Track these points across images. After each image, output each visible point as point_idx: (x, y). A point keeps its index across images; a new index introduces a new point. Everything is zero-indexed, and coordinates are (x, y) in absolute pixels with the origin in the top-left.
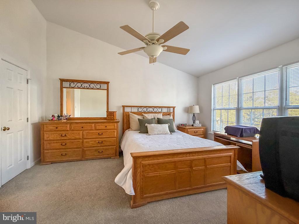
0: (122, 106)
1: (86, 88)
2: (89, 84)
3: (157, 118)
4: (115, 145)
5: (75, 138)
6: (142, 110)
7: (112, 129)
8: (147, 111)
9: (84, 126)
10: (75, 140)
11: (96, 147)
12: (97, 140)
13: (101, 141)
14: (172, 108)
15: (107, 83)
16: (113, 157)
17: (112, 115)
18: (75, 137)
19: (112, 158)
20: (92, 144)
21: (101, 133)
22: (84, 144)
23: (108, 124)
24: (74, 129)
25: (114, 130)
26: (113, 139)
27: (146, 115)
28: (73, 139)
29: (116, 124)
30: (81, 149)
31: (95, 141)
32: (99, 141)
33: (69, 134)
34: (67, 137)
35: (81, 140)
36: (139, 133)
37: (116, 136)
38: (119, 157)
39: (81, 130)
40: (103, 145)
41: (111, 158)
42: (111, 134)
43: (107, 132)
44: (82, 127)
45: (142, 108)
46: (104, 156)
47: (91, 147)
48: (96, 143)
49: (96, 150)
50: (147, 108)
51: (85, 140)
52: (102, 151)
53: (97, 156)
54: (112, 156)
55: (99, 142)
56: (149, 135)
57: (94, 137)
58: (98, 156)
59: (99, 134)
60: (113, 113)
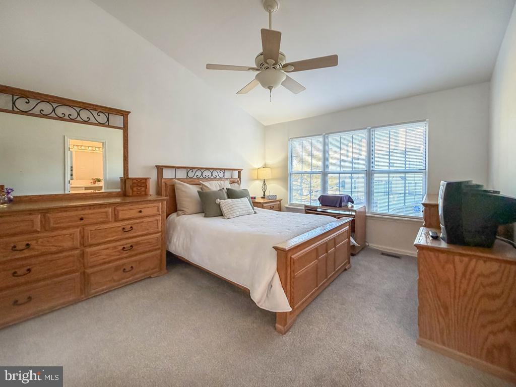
0: (156, 166)
1: (67, 117)
2: (78, 109)
3: (227, 189)
4: (159, 249)
5: (60, 248)
6: (195, 174)
7: (153, 216)
8: (202, 177)
9: (88, 214)
10: (61, 255)
11: (117, 260)
12: (118, 243)
13: (129, 245)
14: (237, 172)
15: (125, 114)
16: (155, 275)
17: (143, 185)
18: (60, 246)
19: (152, 276)
20: (107, 255)
21: (130, 226)
22: (86, 260)
23: (144, 206)
24: (55, 226)
25: (158, 218)
26: (154, 236)
27: (206, 184)
28: (52, 253)
29: (161, 204)
30: (77, 274)
31: (115, 247)
32: (125, 246)
33: (40, 240)
34: (33, 249)
35: (77, 252)
36: (205, 217)
37: (160, 230)
38: (166, 271)
39: (78, 227)
40: (133, 253)
41: (150, 277)
42: (151, 227)
43: (142, 222)
44: (82, 219)
45: (194, 171)
46: (138, 276)
47: (105, 263)
48: (119, 251)
49: (117, 269)
50: (202, 171)
51: (88, 250)
52: (132, 267)
53: (119, 280)
54: (153, 274)
55: (124, 248)
56: (228, 219)
57: (112, 239)
58: (123, 279)
59: (124, 229)
60: (143, 181)
